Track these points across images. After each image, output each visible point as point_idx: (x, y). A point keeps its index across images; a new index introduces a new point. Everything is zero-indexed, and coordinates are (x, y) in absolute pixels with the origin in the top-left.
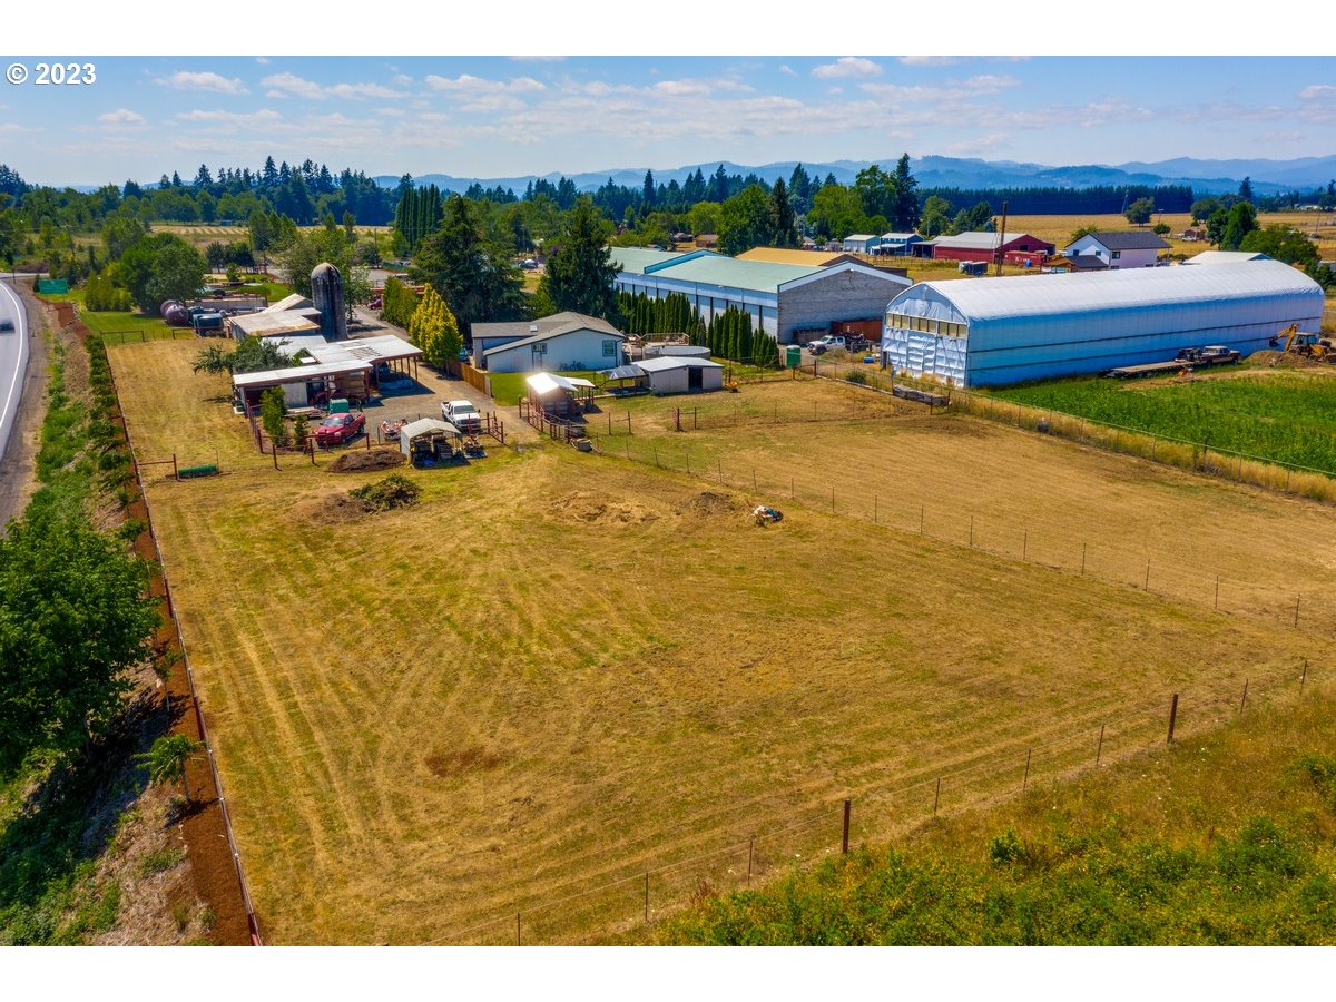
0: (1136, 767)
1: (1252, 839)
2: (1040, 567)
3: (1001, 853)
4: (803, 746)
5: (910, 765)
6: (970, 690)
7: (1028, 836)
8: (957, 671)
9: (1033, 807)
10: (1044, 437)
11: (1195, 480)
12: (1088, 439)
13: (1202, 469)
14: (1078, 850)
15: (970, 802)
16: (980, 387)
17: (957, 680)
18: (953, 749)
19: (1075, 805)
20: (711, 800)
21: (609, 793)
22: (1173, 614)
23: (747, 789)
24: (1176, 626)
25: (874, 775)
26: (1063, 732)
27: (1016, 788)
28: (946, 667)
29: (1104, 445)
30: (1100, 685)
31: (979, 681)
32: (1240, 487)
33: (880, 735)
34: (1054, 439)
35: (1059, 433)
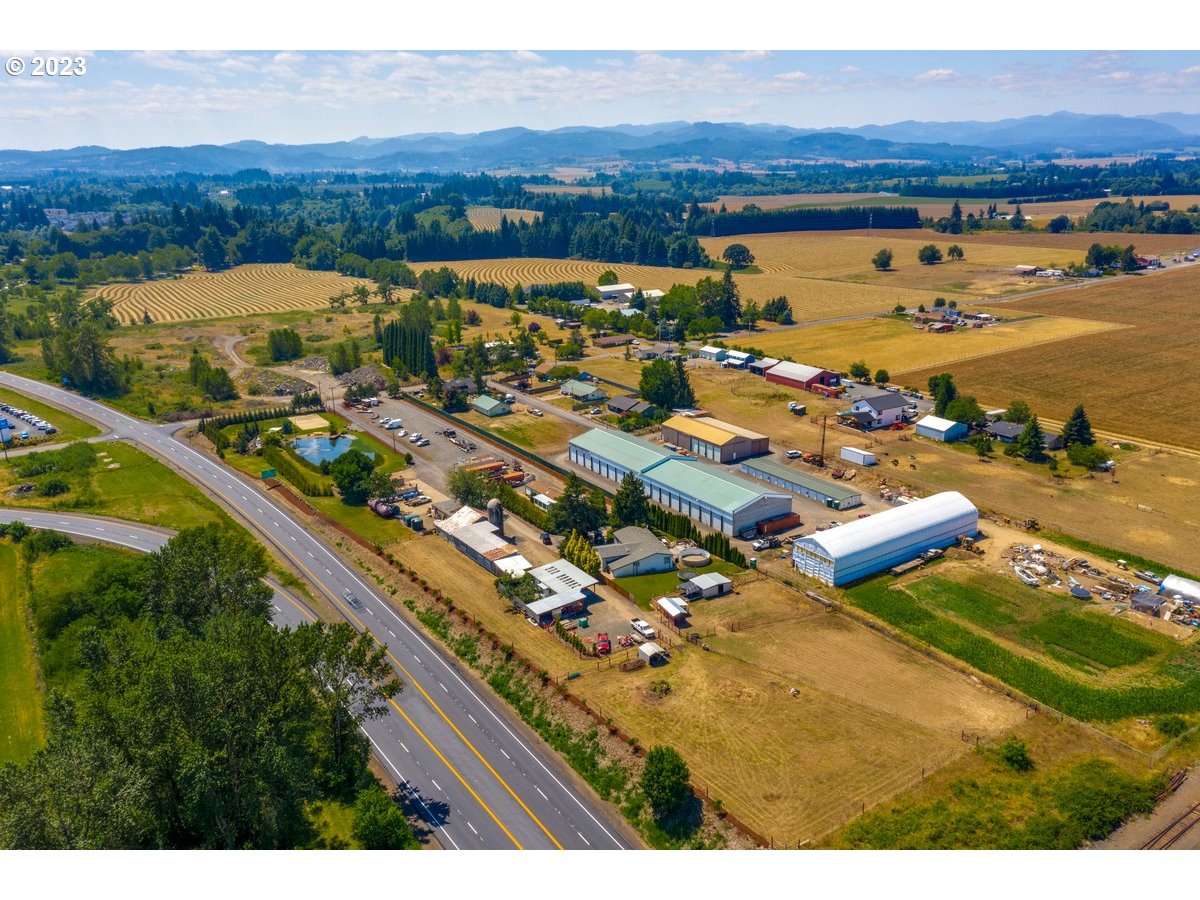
0: (916, 786)
1: (938, 803)
2: (885, 713)
3: (893, 811)
4: (844, 786)
5: (869, 789)
6: (876, 765)
7: (898, 807)
8: (872, 759)
9: (897, 798)
10: (873, 631)
11: (926, 660)
12: (888, 634)
13: (929, 654)
14: (907, 809)
15: (885, 799)
16: (840, 587)
17: (872, 762)
18: (877, 784)
19: (906, 798)
20: (830, 803)
21: (809, 803)
22: (922, 733)
23: (837, 799)
24: (923, 738)
25: (862, 793)
26: (900, 777)
27: (892, 794)
28: (870, 759)
29: (895, 637)
30: (906, 761)
31: (877, 762)
32: (941, 665)
33: (858, 782)
34: (876, 632)
35: (877, 629)
